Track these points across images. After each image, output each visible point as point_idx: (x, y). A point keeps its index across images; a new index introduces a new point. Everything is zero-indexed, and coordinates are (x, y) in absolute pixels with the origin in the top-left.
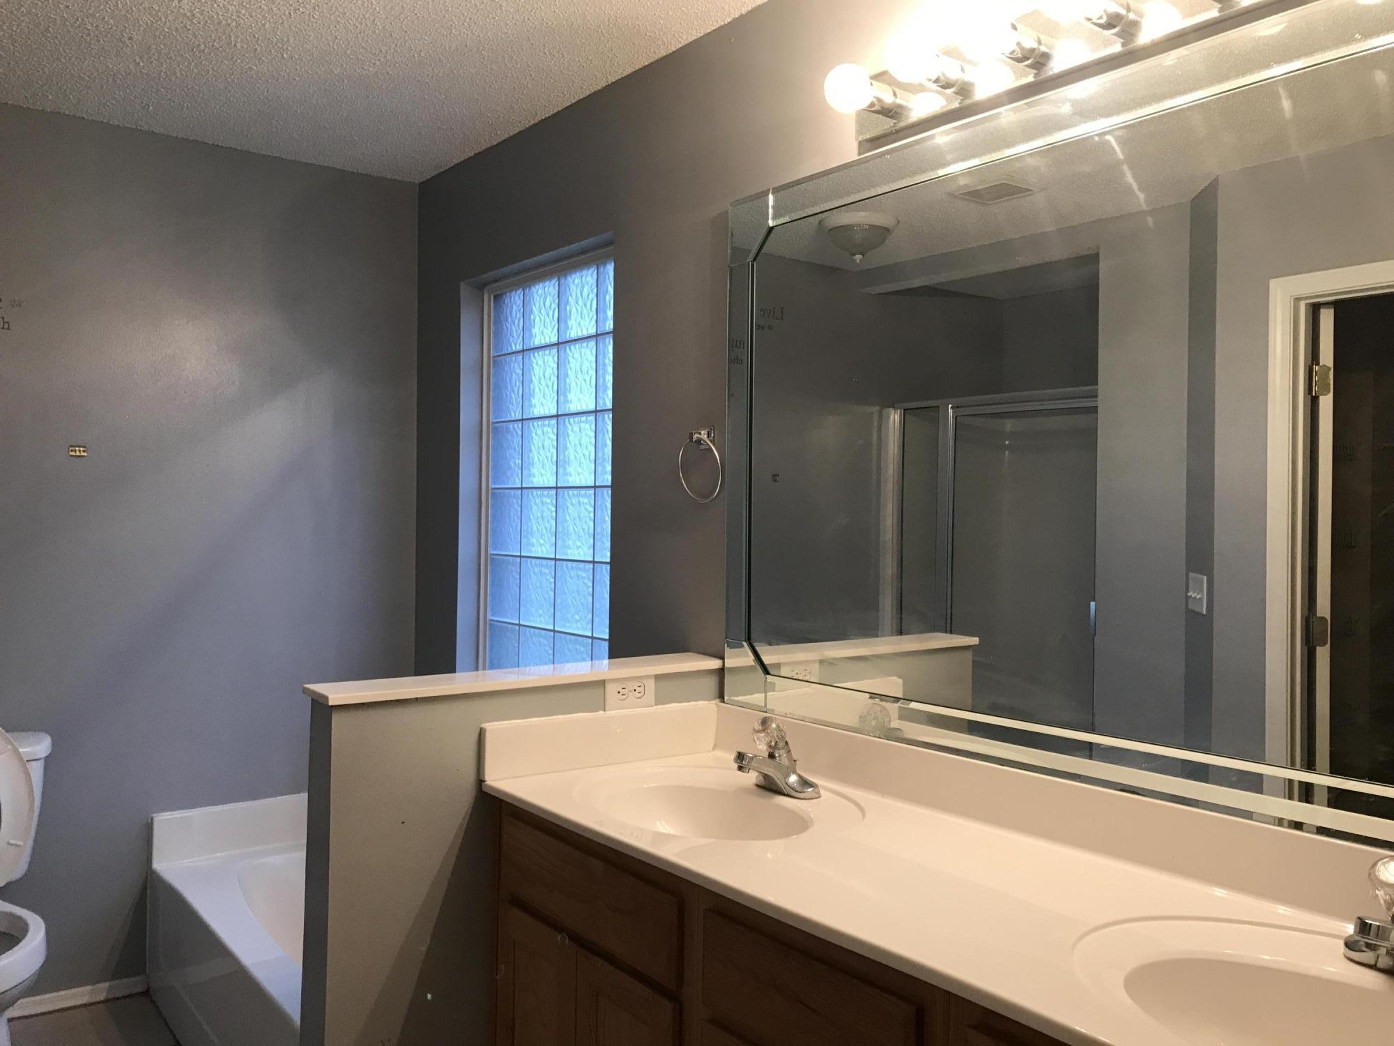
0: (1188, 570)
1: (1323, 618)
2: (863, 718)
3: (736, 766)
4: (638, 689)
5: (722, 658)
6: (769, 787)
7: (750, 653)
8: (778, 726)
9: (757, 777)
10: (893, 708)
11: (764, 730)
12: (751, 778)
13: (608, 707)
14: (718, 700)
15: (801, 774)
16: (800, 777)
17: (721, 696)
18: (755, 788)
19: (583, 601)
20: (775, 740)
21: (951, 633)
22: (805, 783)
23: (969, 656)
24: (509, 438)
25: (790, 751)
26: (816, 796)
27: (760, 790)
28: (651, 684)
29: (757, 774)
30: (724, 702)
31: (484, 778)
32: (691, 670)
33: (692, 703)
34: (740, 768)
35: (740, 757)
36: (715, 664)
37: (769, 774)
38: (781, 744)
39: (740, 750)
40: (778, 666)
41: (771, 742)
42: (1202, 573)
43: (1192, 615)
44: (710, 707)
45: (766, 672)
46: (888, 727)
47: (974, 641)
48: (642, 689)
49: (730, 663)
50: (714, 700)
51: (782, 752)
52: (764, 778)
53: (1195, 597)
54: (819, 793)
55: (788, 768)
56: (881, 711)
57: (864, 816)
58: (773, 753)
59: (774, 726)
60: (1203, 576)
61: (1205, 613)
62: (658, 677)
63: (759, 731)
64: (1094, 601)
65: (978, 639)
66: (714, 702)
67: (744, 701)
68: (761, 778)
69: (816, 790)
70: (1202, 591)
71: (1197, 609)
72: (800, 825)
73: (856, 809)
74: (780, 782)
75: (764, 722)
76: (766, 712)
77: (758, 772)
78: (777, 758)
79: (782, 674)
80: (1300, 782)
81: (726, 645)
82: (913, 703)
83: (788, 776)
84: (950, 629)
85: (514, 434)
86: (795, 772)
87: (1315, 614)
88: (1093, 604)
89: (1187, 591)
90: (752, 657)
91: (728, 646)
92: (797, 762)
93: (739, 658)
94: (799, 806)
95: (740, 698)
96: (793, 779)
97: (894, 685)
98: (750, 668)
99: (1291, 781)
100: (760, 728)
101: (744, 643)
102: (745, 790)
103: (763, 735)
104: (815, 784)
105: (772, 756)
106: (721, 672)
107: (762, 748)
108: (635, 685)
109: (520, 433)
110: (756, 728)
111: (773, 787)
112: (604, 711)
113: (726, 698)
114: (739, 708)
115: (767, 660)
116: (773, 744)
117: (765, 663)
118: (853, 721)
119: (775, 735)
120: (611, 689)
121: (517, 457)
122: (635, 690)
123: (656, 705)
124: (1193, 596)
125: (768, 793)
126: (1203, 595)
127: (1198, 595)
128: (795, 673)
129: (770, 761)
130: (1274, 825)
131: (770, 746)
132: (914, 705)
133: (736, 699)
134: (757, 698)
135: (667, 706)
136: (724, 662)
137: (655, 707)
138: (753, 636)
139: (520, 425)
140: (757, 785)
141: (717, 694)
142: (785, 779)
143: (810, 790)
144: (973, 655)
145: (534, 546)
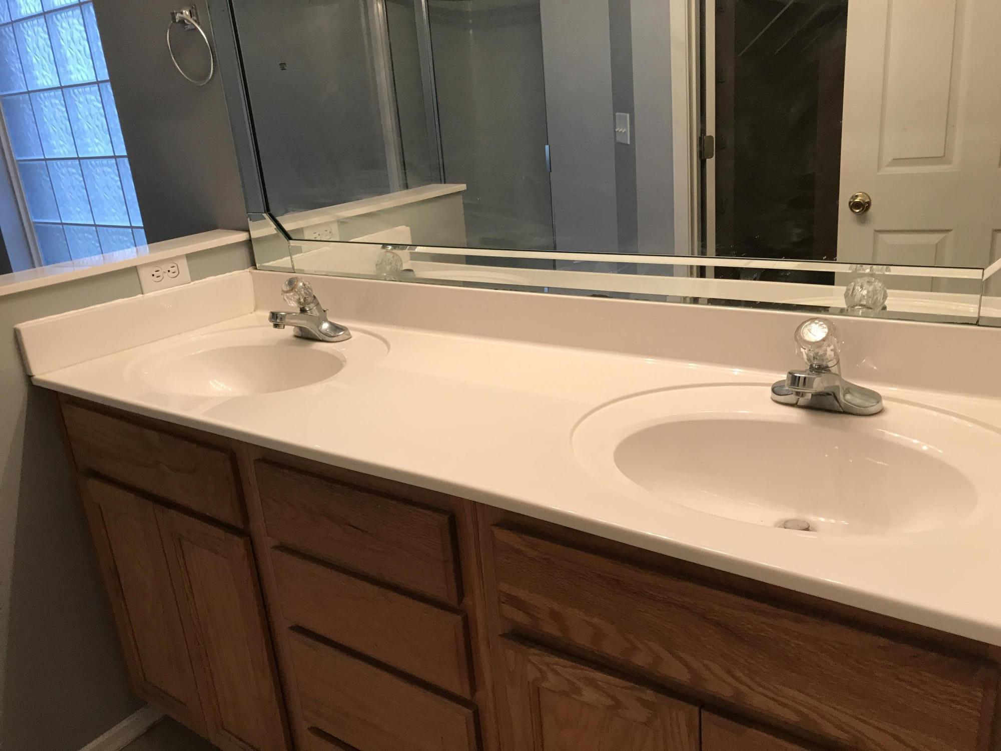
0: (615, 110)
1: (711, 137)
2: (379, 265)
3: (272, 324)
4: (172, 270)
5: (248, 231)
6: (306, 336)
7: (272, 223)
8: (304, 285)
9: (294, 330)
10: (404, 254)
11: (291, 290)
12: (289, 331)
13: (145, 290)
14: (251, 269)
15: (330, 321)
16: (331, 323)
17: (253, 264)
18: (295, 339)
19: (114, 194)
20: (303, 296)
21: (445, 183)
22: (336, 328)
23: (459, 200)
24: (4, 42)
25: (318, 303)
26: (348, 337)
27: (299, 340)
28: (183, 264)
29: (294, 327)
30: (256, 269)
31: (31, 373)
32: (221, 245)
33: (228, 274)
34: (276, 326)
35: (274, 316)
36: (242, 237)
37: (303, 326)
38: (310, 299)
39: (274, 310)
40: (300, 231)
41: (299, 299)
42: (625, 112)
43: (619, 146)
44: (244, 275)
45: (288, 237)
46: (401, 269)
47: (463, 187)
48: (175, 269)
49: (255, 234)
50: (248, 268)
51: (312, 305)
52: (301, 330)
53: (621, 132)
54: (349, 334)
55: (319, 318)
56: (393, 257)
57: (389, 349)
58: (303, 308)
59: (301, 284)
60: (625, 114)
61: (629, 143)
62: (189, 257)
63: (287, 292)
64: (548, 144)
65: (465, 185)
66: (248, 270)
67: (274, 265)
68: (298, 330)
69: (346, 333)
70: (626, 126)
71: (623, 141)
72: (335, 365)
73: (382, 342)
74: (315, 332)
75: (291, 283)
76: (294, 273)
77: (295, 326)
78: (309, 312)
79: (306, 238)
80: (697, 266)
81: (249, 219)
82: (418, 247)
83: (320, 324)
84: (444, 180)
85: (8, 38)
86: (326, 320)
87: (705, 134)
88: (547, 147)
89: (615, 128)
90: (273, 226)
91: (251, 220)
92: (327, 312)
93: (263, 229)
94: (335, 348)
95: (271, 264)
96: (325, 326)
97: (401, 233)
98: (273, 237)
99: (691, 267)
100: (288, 289)
101: (264, 215)
102: (286, 342)
103: (292, 294)
104: (345, 327)
105: (303, 311)
106: (249, 243)
107: (293, 306)
108: (167, 266)
109: (12, 36)
110: (285, 289)
111: (310, 336)
112: (143, 294)
113: (257, 265)
114: (269, 272)
115: (287, 227)
116: (302, 300)
117: (287, 230)
118: (371, 269)
119: (303, 292)
120: (145, 274)
121: (16, 61)
122: (169, 271)
123: (192, 281)
124: (620, 131)
125: (306, 341)
126: (627, 129)
127: (623, 129)
128: (317, 234)
129: (302, 315)
130: (681, 303)
131: (300, 303)
132: (419, 249)
133: (266, 264)
134: (285, 262)
135: (203, 280)
136: (250, 234)
137: (192, 283)
138: (271, 206)
139: (11, 28)
140: (296, 336)
141: (249, 263)
142: (318, 327)
143: (342, 333)
144: (463, 198)
145: (55, 148)
